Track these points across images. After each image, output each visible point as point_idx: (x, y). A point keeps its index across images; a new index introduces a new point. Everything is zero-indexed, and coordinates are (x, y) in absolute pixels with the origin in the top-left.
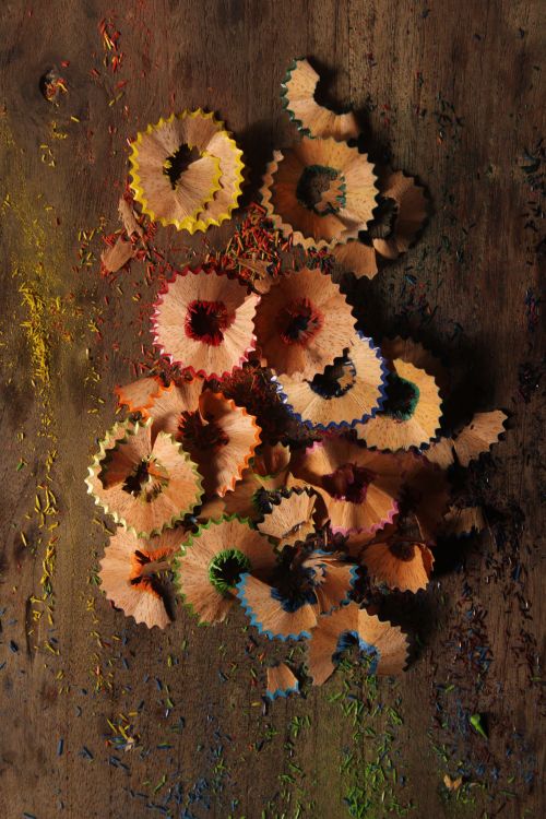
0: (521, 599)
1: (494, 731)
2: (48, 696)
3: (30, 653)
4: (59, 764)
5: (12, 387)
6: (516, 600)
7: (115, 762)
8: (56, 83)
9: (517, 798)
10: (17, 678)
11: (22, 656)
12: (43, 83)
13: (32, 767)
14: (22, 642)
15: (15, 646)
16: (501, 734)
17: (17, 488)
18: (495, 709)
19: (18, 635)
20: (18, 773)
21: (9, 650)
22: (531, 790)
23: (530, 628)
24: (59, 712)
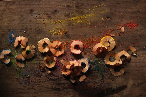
0: (45, 81)
1: (27, 78)
2: (30, 21)
3: (36, 18)
4: (22, 23)
5: (70, 15)
6: (44, 80)
7: (22, 30)
8: (109, 19)
9: (19, 82)
10: (32, 17)
11: (35, 17)
12: (109, 18)
13: (21, 19)
14: (37, 17)
15: (37, 16)
16: (27, 79)
17: (57, 16)
18: (30, 78)
19: (38, 17)
20: (20, 17)
21: (36, 16)
22: (20, 83)
23: (41, 82)
24: (28, 22)
